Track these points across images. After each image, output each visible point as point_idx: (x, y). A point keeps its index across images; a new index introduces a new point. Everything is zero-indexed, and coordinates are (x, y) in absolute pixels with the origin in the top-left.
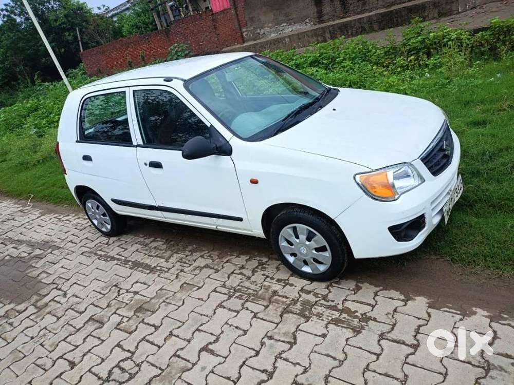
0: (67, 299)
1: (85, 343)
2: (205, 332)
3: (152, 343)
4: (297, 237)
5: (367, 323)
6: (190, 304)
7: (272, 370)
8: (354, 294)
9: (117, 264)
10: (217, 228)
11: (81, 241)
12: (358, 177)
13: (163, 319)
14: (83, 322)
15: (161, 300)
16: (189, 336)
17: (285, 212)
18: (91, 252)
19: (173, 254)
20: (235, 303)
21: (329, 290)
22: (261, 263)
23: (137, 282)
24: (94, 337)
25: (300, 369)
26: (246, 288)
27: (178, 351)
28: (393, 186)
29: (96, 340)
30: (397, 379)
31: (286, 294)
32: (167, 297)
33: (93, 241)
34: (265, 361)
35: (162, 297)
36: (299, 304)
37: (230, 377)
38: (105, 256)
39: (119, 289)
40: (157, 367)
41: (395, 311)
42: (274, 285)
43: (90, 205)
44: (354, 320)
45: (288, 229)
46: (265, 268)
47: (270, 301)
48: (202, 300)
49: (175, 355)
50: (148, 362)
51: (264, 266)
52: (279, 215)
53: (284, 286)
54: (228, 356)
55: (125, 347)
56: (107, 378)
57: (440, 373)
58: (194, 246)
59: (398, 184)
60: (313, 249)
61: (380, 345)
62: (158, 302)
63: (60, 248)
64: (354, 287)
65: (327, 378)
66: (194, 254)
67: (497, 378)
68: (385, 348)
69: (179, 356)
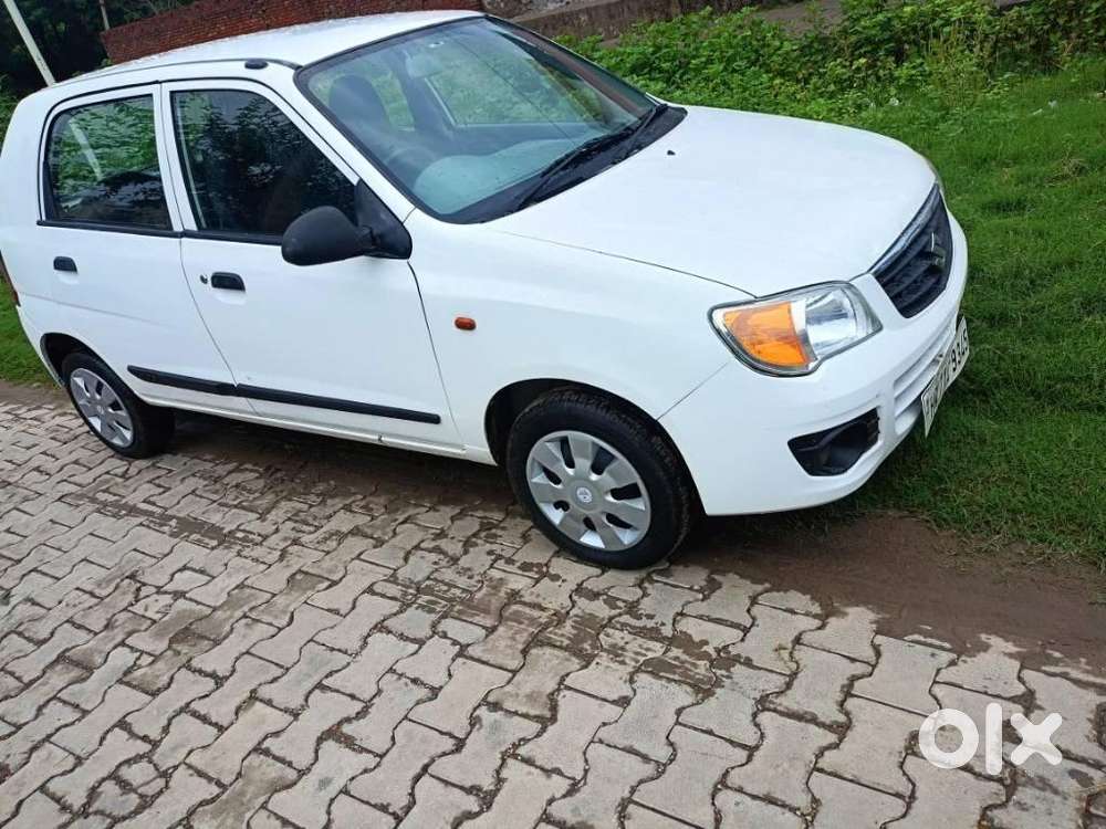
0: (9, 608)
1: (40, 718)
2: (337, 691)
3: (204, 719)
4: (571, 464)
5: (728, 670)
6: (307, 621)
7: (492, 787)
8: (703, 600)
9: (141, 524)
10: (380, 440)
11: (61, 469)
12: (718, 316)
13: (237, 659)
14: (42, 666)
15: (239, 614)
16: (296, 703)
17: (541, 401)
18: (81, 496)
19: (277, 502)
20: (416, 621)
21: (644, 590)
22: (486, 526)
23: (185, 568)
24: (65, 702)
25: (559, 785)
26: (446, 584)
27: (266, 737)
28: (805, 339)
29: (68, 709)
30: (793, 810)
31: (540, 600)
32: (254, 604)
33: (90, 469)
34: (476, 765)
35: (242, 606)
36: (569, 623)
37: (389, 805)
38: (115, 504)
39: (138, 585)
40: (210, 779)
41: (797, 641)
42: (512, 578)
43: (80, 382)
44: (699, 662)
45: (548, 444)
46: (495, 536)
47: (501, 615)
48: (336, 612)
49: (258, 749)
50: (190, 767)
51: (494, 531)
52: (527, 410)
53: (537, 581)
54: (388, 751)
55: (136, 729)
56: (84, 806)
57: (898, 795)
58: (332, 482)
59: (817, 334)
60: (606, 493)
61: (757, 725)
62: (231, 617)
63: (10, 484)
64: (704, 583)
65: (624, 804)
66: (329, 502)
67: (1033, 806)
68: (767, 732)
69: (267, 752)
